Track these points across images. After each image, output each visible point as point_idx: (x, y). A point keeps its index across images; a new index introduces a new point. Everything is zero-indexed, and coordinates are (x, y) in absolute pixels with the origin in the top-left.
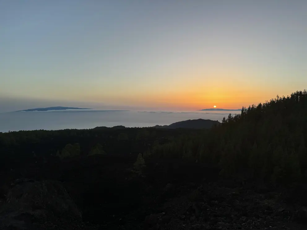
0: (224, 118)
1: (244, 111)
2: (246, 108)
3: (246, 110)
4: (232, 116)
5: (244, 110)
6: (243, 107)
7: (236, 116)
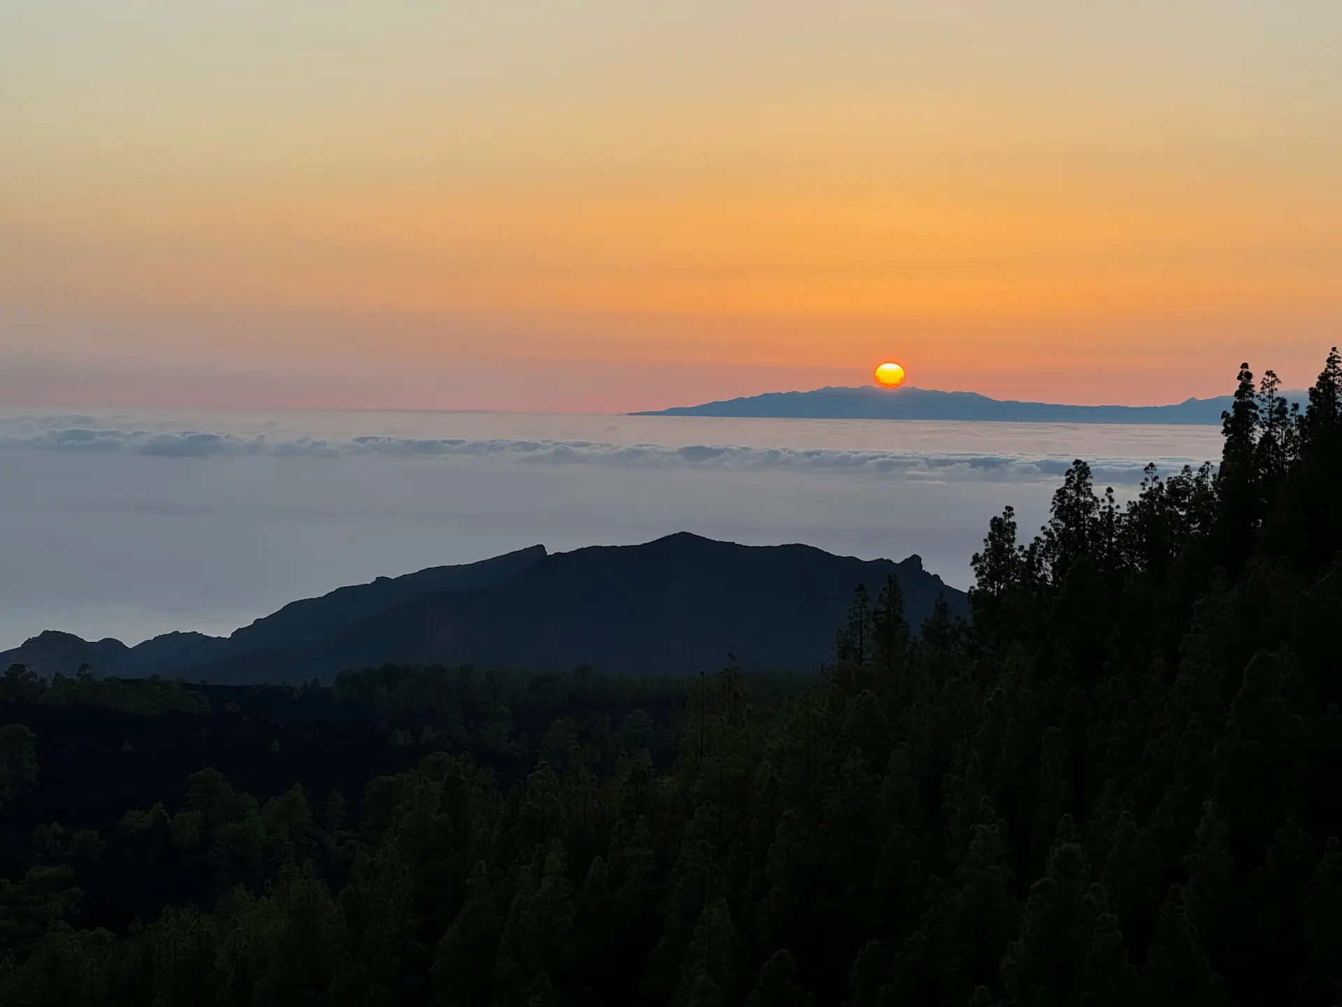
0: (1002, 529)
1: (1258, 434)
2: (1281, 390)
3: (1281, 408)
4: (1098, 490)
5: (1263, 408)
6: (1245, 376)
7: (1149, 495)
